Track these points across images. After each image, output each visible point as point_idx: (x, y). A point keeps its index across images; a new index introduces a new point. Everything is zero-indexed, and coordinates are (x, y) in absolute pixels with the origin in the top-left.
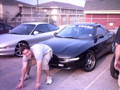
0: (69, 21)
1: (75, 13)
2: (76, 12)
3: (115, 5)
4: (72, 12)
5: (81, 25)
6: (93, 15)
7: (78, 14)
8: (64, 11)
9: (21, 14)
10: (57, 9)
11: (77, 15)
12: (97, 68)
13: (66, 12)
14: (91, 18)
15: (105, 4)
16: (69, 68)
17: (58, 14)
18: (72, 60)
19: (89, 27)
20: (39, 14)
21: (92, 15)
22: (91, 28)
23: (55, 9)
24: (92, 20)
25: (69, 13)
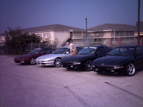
4: (129, 33)
8: (119, 34)
17: (111, 37)
25: (124, 36)
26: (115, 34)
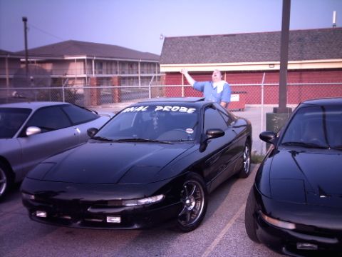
0: (120, 94)
1: (135, 72)
2: (138, 69)
3: (241, 48)
4: (127, 67)
5: (163, 106)
7: (142, 73)
8: (105, 67)
10: (84, 60)
11: (141, 77)
12: (210, 219)
13: (109, 68)
15: (217, 46)
17: (85, 76)
18: (143, 201)
19: (184, 109)
20: (32, 77)
22: (191, 111)
23: (78, 60)
24: (183, 89)
26: (95, 68)
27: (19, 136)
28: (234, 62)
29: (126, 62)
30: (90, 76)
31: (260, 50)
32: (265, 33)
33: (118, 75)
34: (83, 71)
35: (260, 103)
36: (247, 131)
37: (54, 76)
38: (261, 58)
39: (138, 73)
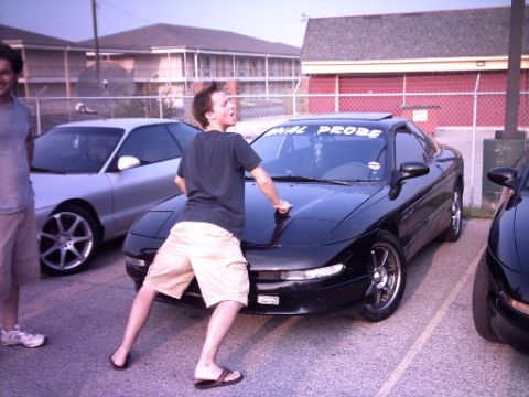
0: (239, 108)
1: (260, 73)
2: (264, 68)
3: (430, 35)
4: (247, 66)
6: (340, 82)
7: (271, 75)
8: (213, 65)
9: (21, 80)
10: (181, 55)
11: (270, 82)
13: (220, 67)
14: (333, 92)
15: (391, 32)
16: (302, 311)
17: (185, 79)
19: (363, 132)
20: (105, 81)
21: (337, 80)
22: (375, 134)
23: (173, 55)
24: (337, 102)
25: (232, 75)
26: (199, 67)
27: (108, 170)
28: (420, 57)
29: (246, 57)
30: (192, 79)
31: (461, 39)
32: (470, 10)
33: (234, 78)
34: (180, 71)
35: (471, 124)
36: (456, 168)
37: (137, 80)
38: (463, 50)
39: (264, 75)
